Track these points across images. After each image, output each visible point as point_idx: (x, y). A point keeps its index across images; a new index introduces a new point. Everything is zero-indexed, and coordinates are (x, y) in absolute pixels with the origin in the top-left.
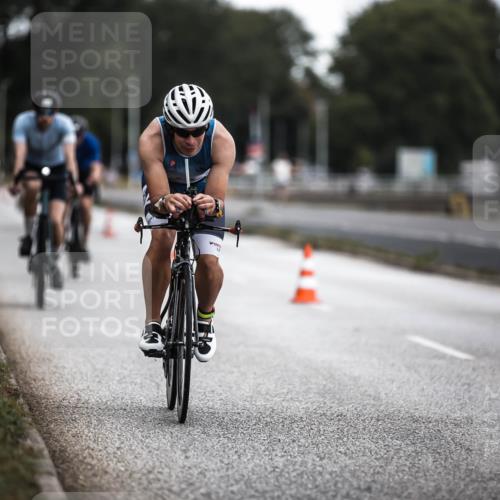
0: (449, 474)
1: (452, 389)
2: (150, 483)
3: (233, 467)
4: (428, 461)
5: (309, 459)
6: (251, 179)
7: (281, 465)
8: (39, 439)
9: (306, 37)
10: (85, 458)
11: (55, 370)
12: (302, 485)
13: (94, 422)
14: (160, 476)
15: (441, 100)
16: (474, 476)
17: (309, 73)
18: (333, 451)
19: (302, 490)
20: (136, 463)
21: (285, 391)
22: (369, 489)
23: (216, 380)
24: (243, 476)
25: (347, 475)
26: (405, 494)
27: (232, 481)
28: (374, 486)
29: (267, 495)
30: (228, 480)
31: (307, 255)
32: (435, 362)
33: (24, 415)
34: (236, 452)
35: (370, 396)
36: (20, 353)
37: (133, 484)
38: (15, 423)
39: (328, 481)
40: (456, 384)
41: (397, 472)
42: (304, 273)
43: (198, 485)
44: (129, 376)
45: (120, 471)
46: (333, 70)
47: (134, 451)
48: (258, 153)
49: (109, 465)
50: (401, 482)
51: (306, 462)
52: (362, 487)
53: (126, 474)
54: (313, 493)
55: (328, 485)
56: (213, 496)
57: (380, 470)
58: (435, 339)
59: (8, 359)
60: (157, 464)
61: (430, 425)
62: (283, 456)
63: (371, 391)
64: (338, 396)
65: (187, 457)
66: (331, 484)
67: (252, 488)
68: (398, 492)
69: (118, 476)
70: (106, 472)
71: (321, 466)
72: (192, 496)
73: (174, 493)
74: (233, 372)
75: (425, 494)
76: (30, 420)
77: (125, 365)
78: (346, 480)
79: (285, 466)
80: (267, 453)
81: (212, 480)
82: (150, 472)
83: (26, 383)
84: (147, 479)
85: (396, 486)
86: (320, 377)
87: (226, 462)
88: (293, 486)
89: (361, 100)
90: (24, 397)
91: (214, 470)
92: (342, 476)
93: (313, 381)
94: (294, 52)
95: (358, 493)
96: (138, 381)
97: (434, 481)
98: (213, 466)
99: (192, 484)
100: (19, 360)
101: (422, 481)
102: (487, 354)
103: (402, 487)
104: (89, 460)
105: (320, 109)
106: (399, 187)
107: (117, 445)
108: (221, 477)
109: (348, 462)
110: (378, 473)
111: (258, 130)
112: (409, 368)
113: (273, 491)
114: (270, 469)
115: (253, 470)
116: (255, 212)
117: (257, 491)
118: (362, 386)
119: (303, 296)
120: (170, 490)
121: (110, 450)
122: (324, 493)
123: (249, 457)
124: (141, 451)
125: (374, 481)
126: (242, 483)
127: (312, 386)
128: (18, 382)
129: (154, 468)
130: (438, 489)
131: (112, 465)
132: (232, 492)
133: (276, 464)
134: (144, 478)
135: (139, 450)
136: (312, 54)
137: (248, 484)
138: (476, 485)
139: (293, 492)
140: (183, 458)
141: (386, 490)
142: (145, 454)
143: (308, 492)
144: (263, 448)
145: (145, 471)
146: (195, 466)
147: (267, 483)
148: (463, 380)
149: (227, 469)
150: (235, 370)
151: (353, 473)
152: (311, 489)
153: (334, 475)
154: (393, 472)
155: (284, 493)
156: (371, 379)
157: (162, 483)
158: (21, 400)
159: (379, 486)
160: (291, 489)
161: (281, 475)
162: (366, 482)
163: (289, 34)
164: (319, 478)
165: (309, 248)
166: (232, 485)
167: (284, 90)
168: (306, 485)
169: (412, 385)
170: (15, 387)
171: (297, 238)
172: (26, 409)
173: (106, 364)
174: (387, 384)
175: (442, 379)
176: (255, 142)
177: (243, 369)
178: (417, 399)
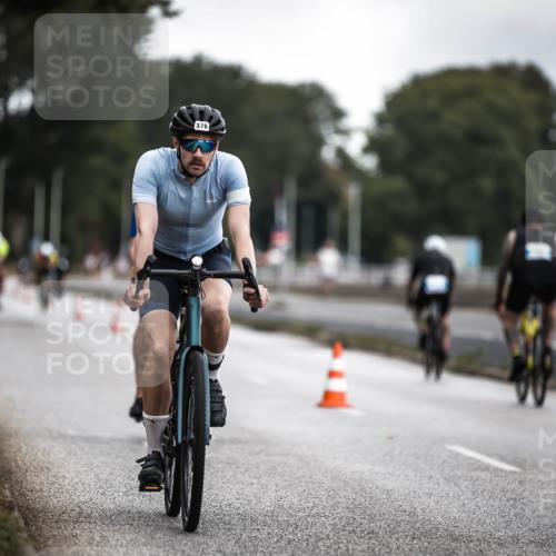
1: (496, 504)
6: (276, 269)
9: (338, 114)
11: (54, 479)
13: (97, 538)
15: (487, 184)
17: (341, 153)
21: (310, 505)
23: (234, 492)
31: (336, 355)
32: (478, 473)
33: (19, 530)
35: (405, 511)
36: (16, 461)
38: (8, 539)
40: (501, 499)
42: (332, 374)
46: (367, 150)
48: (283, 241)
58: (477, 450)
61: (472, 545)
63: (406, 506)
64: (369, 512)
74: (252, 484)
76: (25, 535)
83: (22, 494)
86: (350, 490)
89: (398, 183)
90: (19, 511)
93: (343, 494)
94: (326, 130)
100: (15, 469)
105: (352, 193)
111: (283, 215)
112: (448, 480)
116: (279, 306)
118: (396, 500)
119: (330, 400)
127: (341, 500)
128: (12, 494)
136: (345, 133)
148: (509, 495)
150: (254, 481)
156: (407, 492)
158: (16, 514)
163: (319, 109)
165: (339, 346)
167: (312, 172)
169: (451, 499)
170: (10, 499)
171: (324, 335)
172: (22, 523)
173: (111, 474)
174: (424, 498)
175: (486, 493)
176: (281, 230)
177: (263, 481)
178: (457, 516)
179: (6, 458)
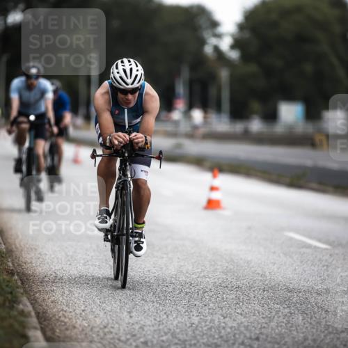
0: (314, 328)
1: (316, 269)
2: (105, 334)
3: (163, 324)
4: (299, 319)
5: (216, 318)
6: (176, 123)
7: (196, 322)
8: (28, 304)
9: (215, 24)
10: (60, 317)
11: (39, 256)
12: (211, 336)
13: (67, 292)
14: (112, 330)
15: (308, 68)
16: (330, 330)
17: (217, 49)
18: (233, 312)
19: (211, 339)
20: (95, 321)
21: (199, 270)
22: (257, 339)
23: (152, 263)
24: (170, 330)
25: (242, 329)
26: (283, 342)
27: (163, 334)
28: (261, 336)
29: (187, 343)
30: (160, 333)
31: (215, 176)
32: (304, 250)
33: (18, 288)
34: (165, 313)
35: (259, 274)
36: (15, 244)
37: (94, 336)
38: (11, 293)
39: (229, 333)
40: (318, 265)
41: (277, 326)
42: (213, 189)
43: (138, 336)
44: (91, 260)
45: (85, 326)
46: (233, 47)
47: (94, 312)
48: (180, 105)
49: (76, 322)
50: (280, 334)
51: (214, 320)
52: (253, 337)
53: (89, 329)
54: (219, 341)
55: (229, 336)
56: (150, 344)
57: (265, 325)
58: (304, 235)
59: (7, 248)
60: (111, 321)
61: (300, 294)
62: (198, 316)
63: (259, 271)
64: (236, 274)
65: (131, 317)
66: (231, 335)
67: (176, 338)
68: (278, 341)
69: (83, 330)
70: (75, 327)
71: (224, 323)
72: (134, 344)
73: (122, 341)
74: (163, 258)
75: (296, 342)
76: (22, 291)
77: (88, 253)
78: (241, 332)
79: (199, 322)
80: (187, 314)
81: (149, 332)
82: (105, 327)
83: (19, 265)
84: (103, 332)
85: (276, 337)
86: (224, 261)
87: (158, 320)
88: (205, 337)
89: (253, 68)
90: (18, 275)
91: (150, 326)
92: (238, 330)
93: (219, 263)
94: (206, 34)
95: (250, 341)
96: (97, 264)
97: (303, 333)
98: (149, 323)
99: (134, 335)
100: (15, 249)
101: (295, 333)
102: (340, 245)
103: (281, 338)
104: (62, 319)
105: (224, 74)
106: (279, 129)
107: (82, 308)
108: (155, 331)
109: (243, 320)
110: (264, 327)
111: (181, 89)
112: (285, 254)
113: (191, 340)
114: (188, 325)
115: (177, 326)
116: (179, 146)
117: (180, 340)
118: (253, 267)
119: (212, 205)
120: (119, 340)
121: (78, 312)
122: (227, 341)
123: (174, 316)
124: (99, 312)
125: (261, 333)
126: (169, 334)
127: (219, 267)
128: (14, 265)
129: (108, 324)
130: (306, 339)
131: (79, 322)
132: (163, 341)
133: (193, 321)
134: (101, 331)
135: (98, 312)
136: (219, 36)
137: (174, 335)
138: (332, 336)
139: (205, 341)
140: (128, 317)
141: (269, 339)
142: (102, 314)
143: (215, 341)
144: (184, 310)
145: (102, 327)
146: (137, 323)
147: (187, 335)
148: (323, 263)
149: (159, 325)
150: (165, 256)
151: (247, 328)
152: (218, 339)
153: (233, 329)
154: (274, 327)
155: (198, 342)
156: (260, 262)
157: (114, 334)
158: (16, 277)
159: (264, 337)
160: (203, 339)
161: (196, 329)
162: (256, 334)
163: (202, 21)
164: (223, 331)
165: (216, 171)
166: (162, 336)
167: (199, 61)
168: (214, 336)
169: (288, 266)
170: (11, 268)
171: (208, 164)
172: (19, 283)
173: (75, 252)
174: (270, 266)
175: (309, 262)
176: (179, 98)
177: (170, 255)
178: (291, 276)
179: (9, 243)
